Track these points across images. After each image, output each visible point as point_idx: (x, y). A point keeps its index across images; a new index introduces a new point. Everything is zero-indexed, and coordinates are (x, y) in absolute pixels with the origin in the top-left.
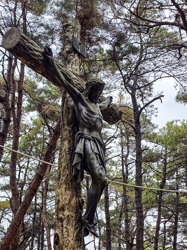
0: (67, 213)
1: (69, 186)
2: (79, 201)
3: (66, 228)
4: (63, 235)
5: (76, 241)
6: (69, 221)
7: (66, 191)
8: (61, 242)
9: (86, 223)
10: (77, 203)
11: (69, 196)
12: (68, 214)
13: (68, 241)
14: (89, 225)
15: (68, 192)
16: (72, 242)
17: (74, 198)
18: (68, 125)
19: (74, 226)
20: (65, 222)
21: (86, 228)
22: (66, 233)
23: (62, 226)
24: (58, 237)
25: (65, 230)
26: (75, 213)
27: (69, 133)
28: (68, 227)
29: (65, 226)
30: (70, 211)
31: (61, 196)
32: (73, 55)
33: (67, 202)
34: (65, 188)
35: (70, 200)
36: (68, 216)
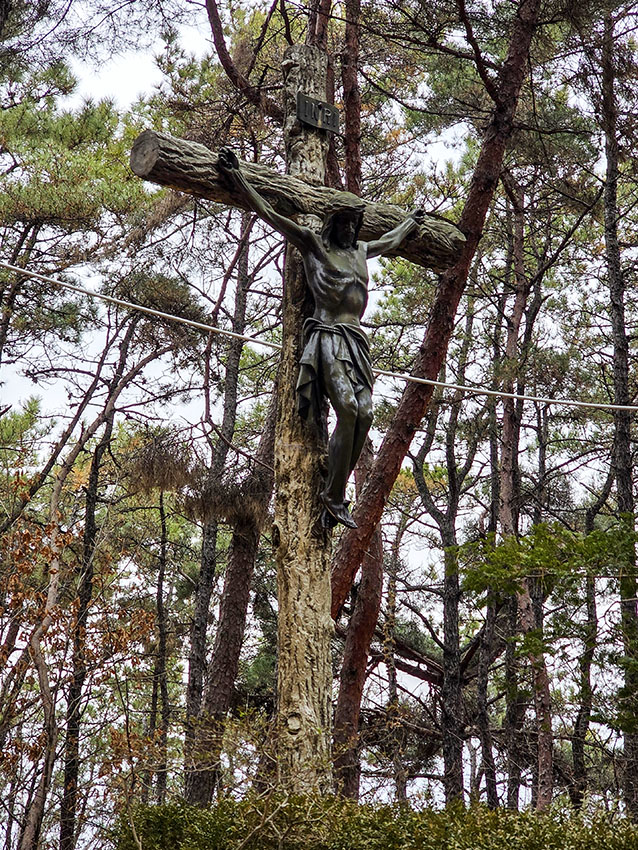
0: (293, 485)
1: (297, 431)
2: (319, 461)
3: (293, 514)
4: (288, 528)
5: (312, 537)
6: (299, 501)
7: (291, 441)
8: (283, 540)
9: (327, 503)
10: (313, 465)
11: (297, 453)
12: (295, 487)
13: (296, 539)
14: (334, 506)
15: (295, 444)
16: (304, 540)
17: (309, 456)
18: (294, 303)
19: (308, 510)
20: (290, 502)
21: (328, 513)
22: (293, 524)
23: (286, 511)
24: (278, 532)
25: (290, 517)
26: (310, 485)
27: (297, 319)
28: (297, 512)
29: (290, 510)
30: (299, 482)
31: (282, 453)
32: (302, 137)
33: (294, 464)
34: (290, 436)
35: (299, 461)
36: (296, 491)
